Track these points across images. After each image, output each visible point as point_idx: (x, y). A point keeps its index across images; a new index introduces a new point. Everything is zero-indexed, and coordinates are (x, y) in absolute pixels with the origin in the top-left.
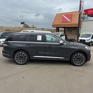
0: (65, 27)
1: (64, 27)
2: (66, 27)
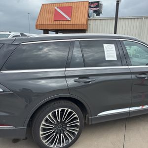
0: (56, 29)
1: (54, 29)
2: (58, 29)
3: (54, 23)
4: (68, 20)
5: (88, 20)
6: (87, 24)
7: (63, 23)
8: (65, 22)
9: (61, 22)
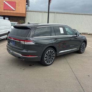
3: (4, 11)
4: (14, 10)
5: (26, 11)
6: (26, 14)
7: (10, 11)
8: (11, 11)
9: (9, 11)
